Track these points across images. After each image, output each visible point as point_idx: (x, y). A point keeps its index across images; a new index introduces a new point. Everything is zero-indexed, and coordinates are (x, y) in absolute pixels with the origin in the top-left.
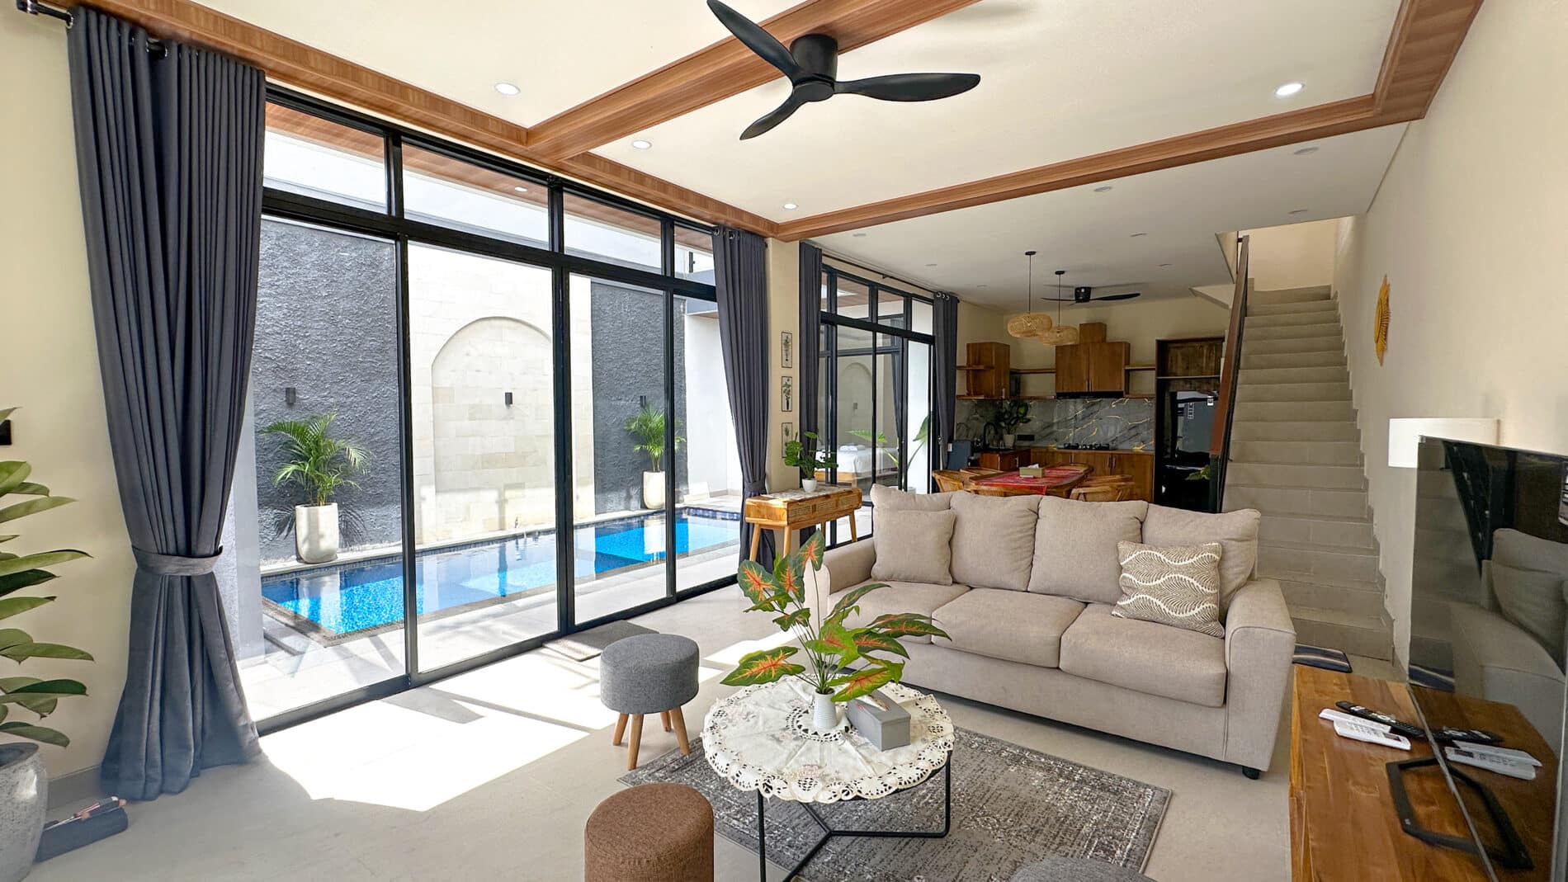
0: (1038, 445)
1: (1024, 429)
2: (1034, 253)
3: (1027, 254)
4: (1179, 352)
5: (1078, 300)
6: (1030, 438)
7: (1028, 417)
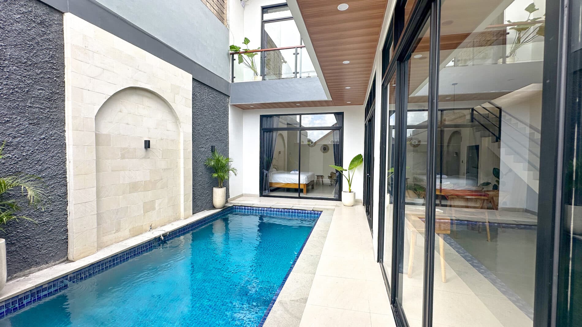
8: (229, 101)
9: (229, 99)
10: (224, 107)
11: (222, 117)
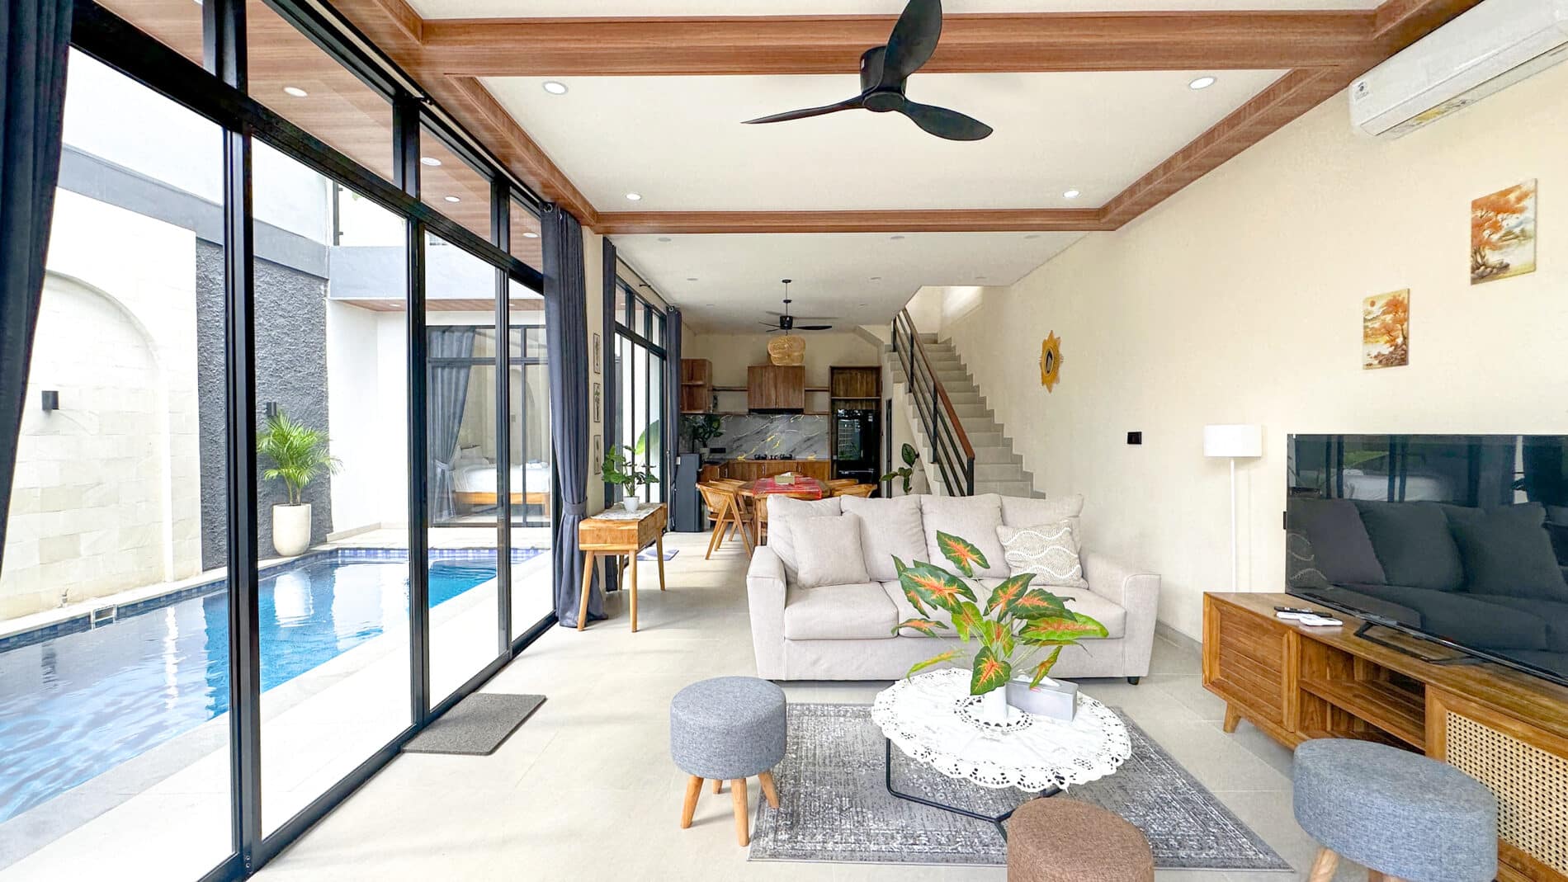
0: (728, 457)
1: (718, 443)
2: (790, 281)
3: (784, 281)
4: (841, 376)
5: (782, 327)
6: (722, 450)
7: (719, 431)
8: (325, 291)
9: (326, 286)
10: (309, 306)
11: (304, 331)
